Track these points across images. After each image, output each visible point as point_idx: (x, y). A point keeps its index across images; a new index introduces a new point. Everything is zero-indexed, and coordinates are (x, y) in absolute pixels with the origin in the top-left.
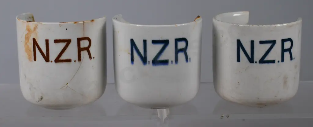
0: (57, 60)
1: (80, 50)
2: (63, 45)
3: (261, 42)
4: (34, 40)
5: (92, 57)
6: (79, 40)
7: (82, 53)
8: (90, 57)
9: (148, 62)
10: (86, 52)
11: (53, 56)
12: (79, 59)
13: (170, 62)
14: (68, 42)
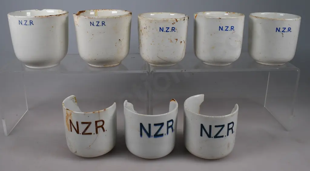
0: (83, 133)
1: (97, 128)
2: (86, 125)
3: (216, 126)
4: (70, 121)
5: (105, 130)
6: (96, 122)
7: (98, 129)
8: (104, 131)
9: (151, 136)
10: (101, 128)
11: (81, 131)
12: (97, 132)
13: (164, 134)
14: (90, 123)
